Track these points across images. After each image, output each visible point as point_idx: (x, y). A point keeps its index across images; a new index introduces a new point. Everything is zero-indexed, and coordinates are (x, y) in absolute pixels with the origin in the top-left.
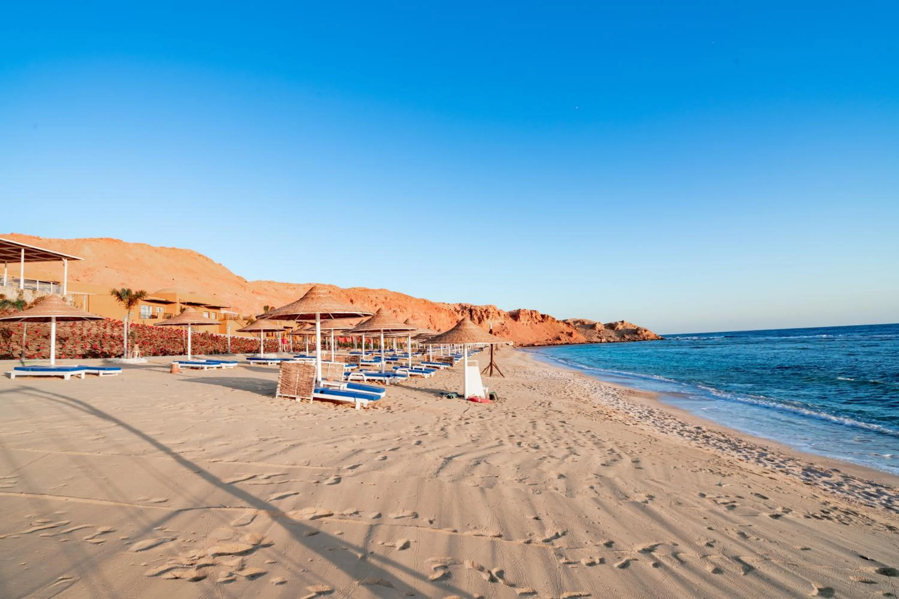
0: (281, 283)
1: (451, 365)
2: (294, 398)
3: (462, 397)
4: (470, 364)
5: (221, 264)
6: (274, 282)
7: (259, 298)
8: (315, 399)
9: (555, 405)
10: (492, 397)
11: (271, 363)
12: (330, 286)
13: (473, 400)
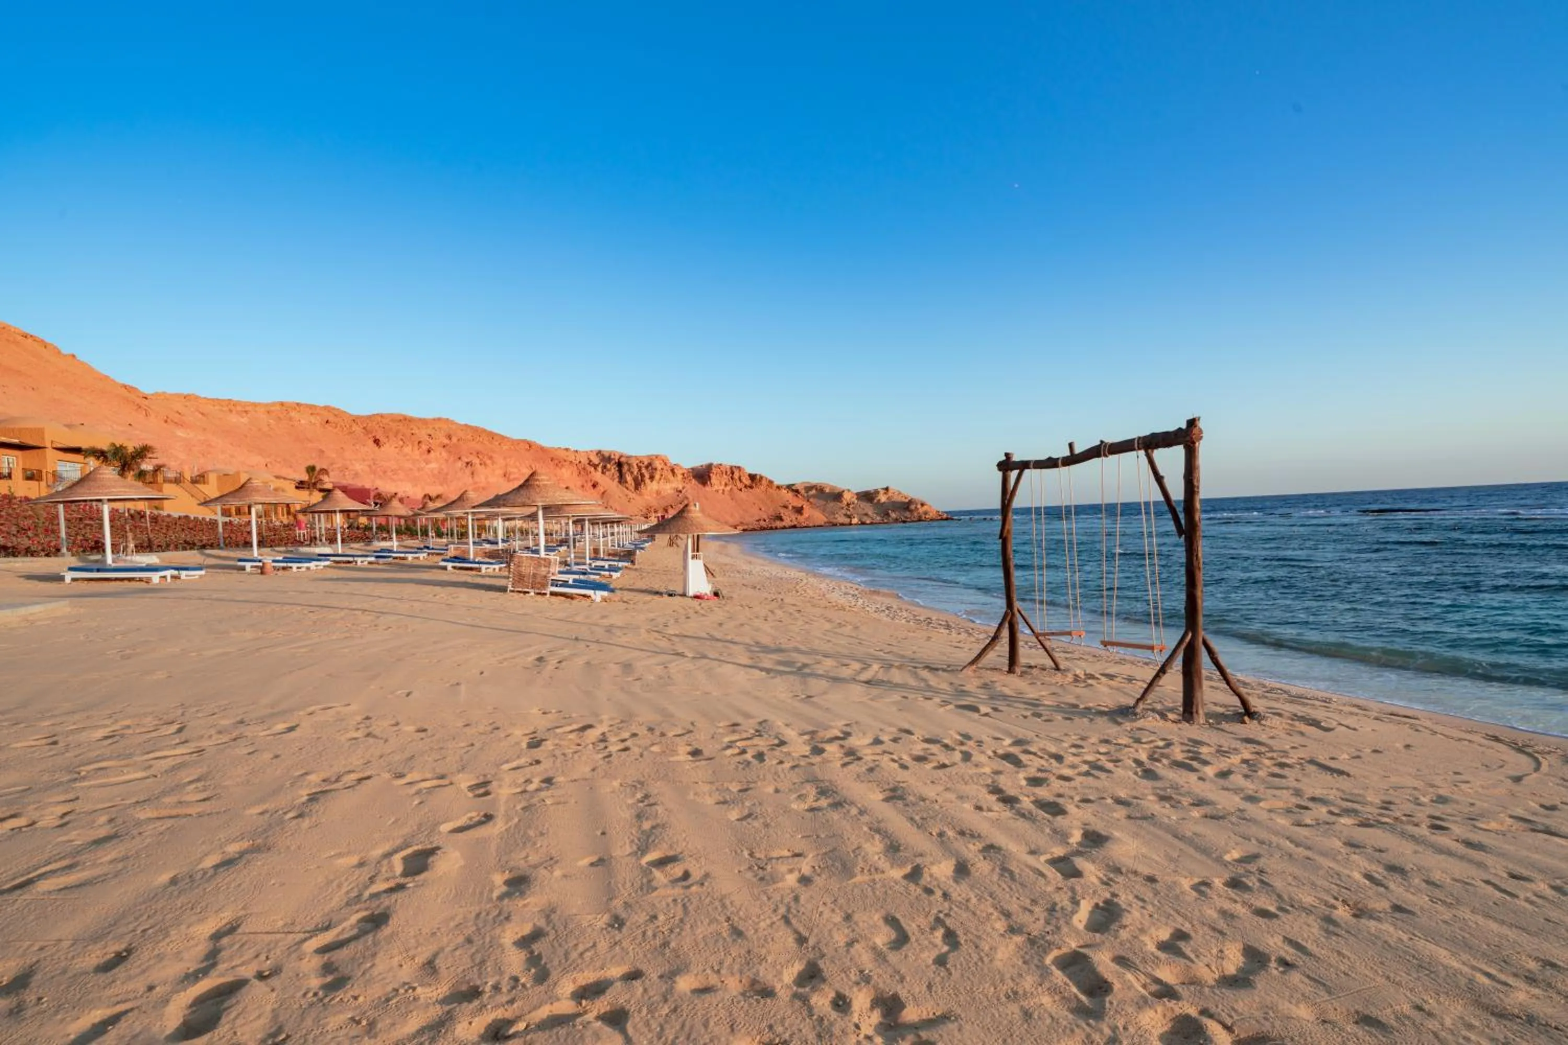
1: (633, 562)
2: (525, 593)
3: (684, 595)
4: (693, 557)
5: (73, 356)
8: (552, 594)
9: (788, 600)
10: (716, 594)
12: (327, 408)
13: (697, 597)
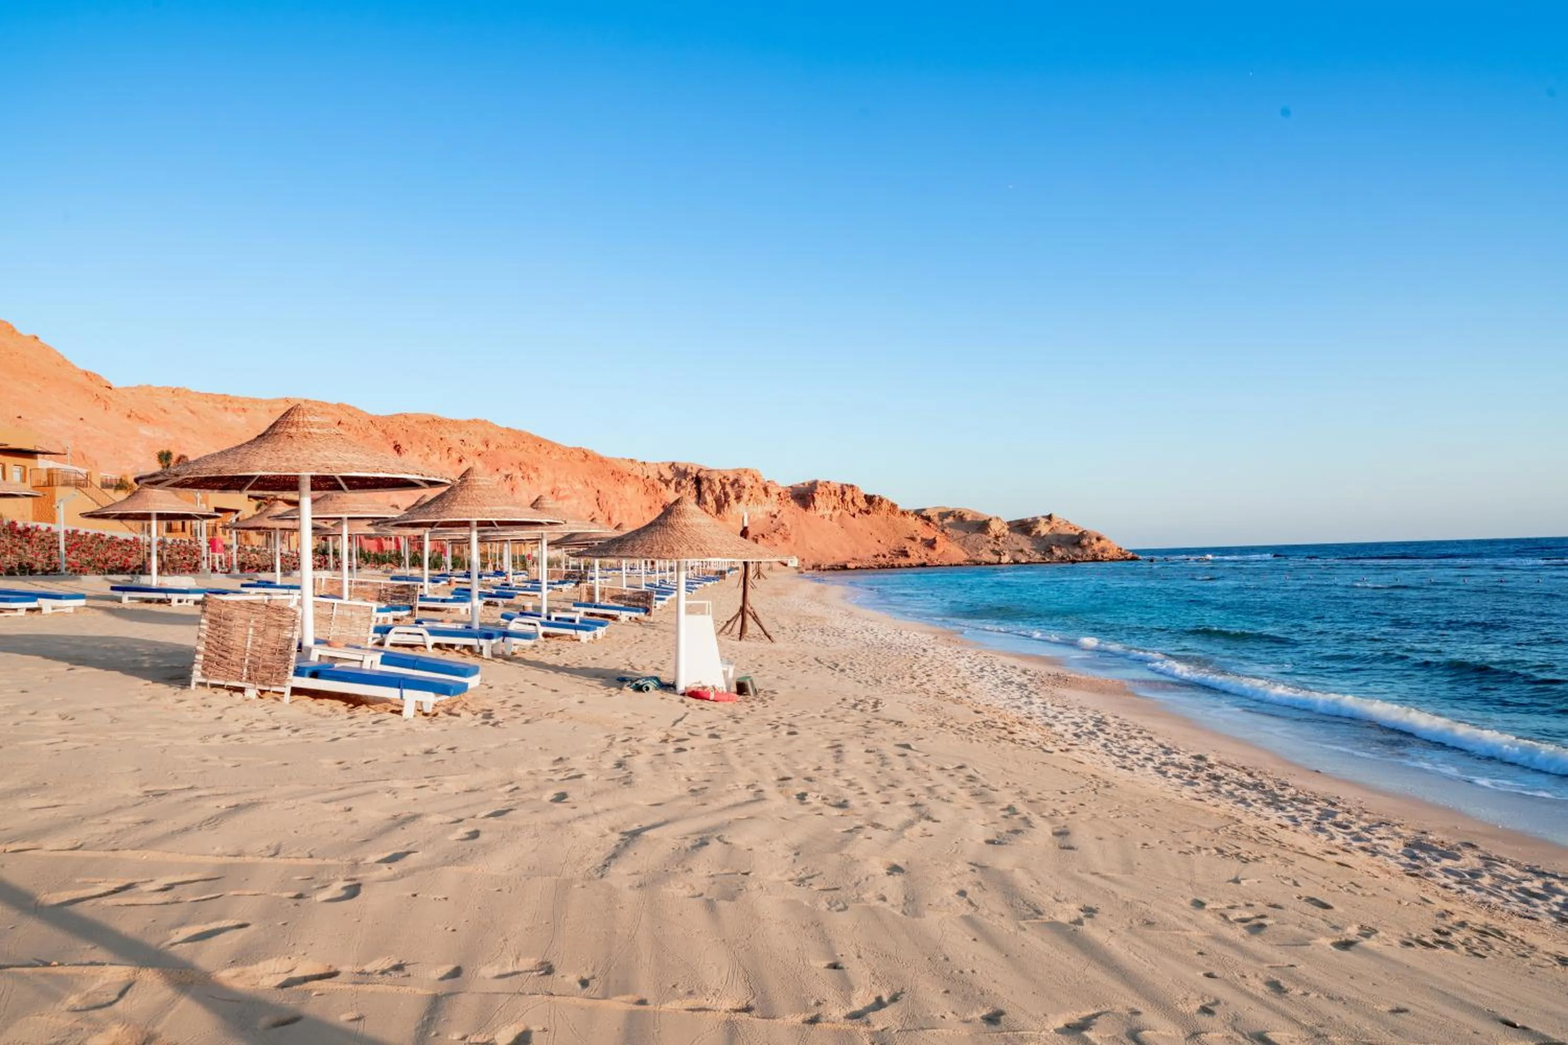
0: (206, 395)
1: (647, 611)
2: (241, 690)
3: (669, 687)
4: (690, 610)
5: (36, 338)
6: (188, 392)
7: (145, 431)
8: (296, 691)
9: (889, 709)
10: (741, 689)
11: (180, 601)
12: (340, 406)
13: (695, 695)
